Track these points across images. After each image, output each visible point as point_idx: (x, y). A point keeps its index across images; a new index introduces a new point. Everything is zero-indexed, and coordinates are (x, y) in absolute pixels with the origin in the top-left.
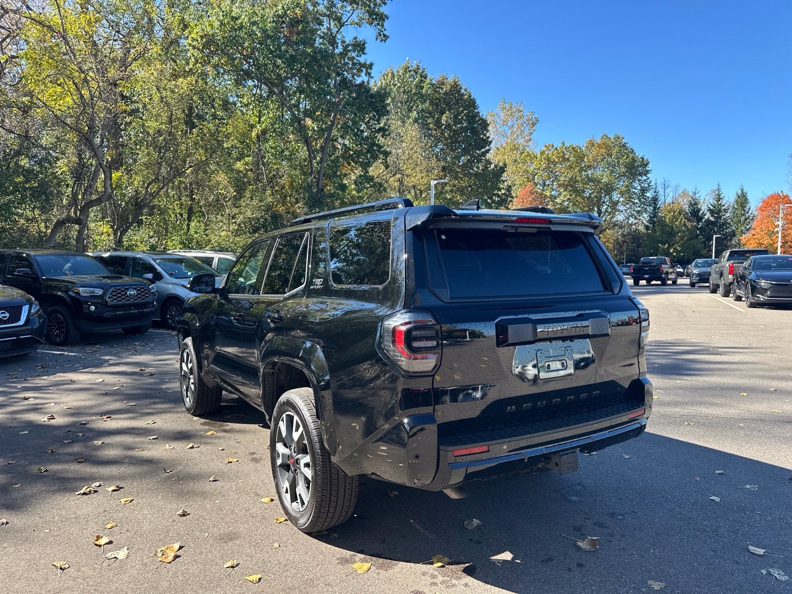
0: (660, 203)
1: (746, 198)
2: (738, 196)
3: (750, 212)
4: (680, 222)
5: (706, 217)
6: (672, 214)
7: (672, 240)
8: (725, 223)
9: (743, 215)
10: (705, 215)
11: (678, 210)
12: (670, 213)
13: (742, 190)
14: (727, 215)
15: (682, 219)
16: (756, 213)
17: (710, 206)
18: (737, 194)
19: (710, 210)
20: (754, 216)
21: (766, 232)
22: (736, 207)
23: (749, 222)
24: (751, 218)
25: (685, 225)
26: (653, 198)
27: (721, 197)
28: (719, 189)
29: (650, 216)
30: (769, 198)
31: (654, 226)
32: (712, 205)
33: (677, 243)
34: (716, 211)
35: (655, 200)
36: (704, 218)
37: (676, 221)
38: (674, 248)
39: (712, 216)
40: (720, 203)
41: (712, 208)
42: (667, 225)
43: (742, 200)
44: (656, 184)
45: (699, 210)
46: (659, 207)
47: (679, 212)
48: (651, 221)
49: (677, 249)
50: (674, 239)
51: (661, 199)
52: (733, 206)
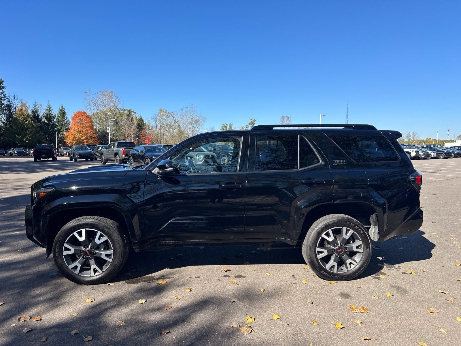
0: (13, 109)
1: (65, 112)
2: (60, 110)
3: (67, 120)
4: (29, 122)
5: (43, 120)
6: (23, 116)
7: (25, 133)
8: (54, 125)
9: (64, 121)
10: (42, 119)
11: (27, 115)
12: (21, 116)
13: (62, 107)
14: (55, 120)
15: (29, 120)
16: (70, 120)
17: (44, 114)
18: (60, 109)
19: (45, 116)
20: (69, 122)
21: (77, 131)
22: (59, 116)
23: (67, 125)
24: (68, 123)
25: (32, 124)
26: (8, 105)
27: (51, 109)
28: (49, 105)
29: (6, 117)
30: (77, 113)
31: (10, 123)
32: (46, 114)
33: (28, 135)
34: (49, 117)
35: (9, 106)
36: (41, 121)
37: (26, 121)
38: (26, 138)
39: (46, 120)
40: (50, 113)
41: (46, 115)
42: (20, 123)
43: (63, 113)
44: (9, 96)
45: (38, 116)
46: (13, 112)
47: (27, 116)
48: (7, 119)
49: (28, 139)
50: (26, 132)
51: (13, 106)
52: (58, 115)
